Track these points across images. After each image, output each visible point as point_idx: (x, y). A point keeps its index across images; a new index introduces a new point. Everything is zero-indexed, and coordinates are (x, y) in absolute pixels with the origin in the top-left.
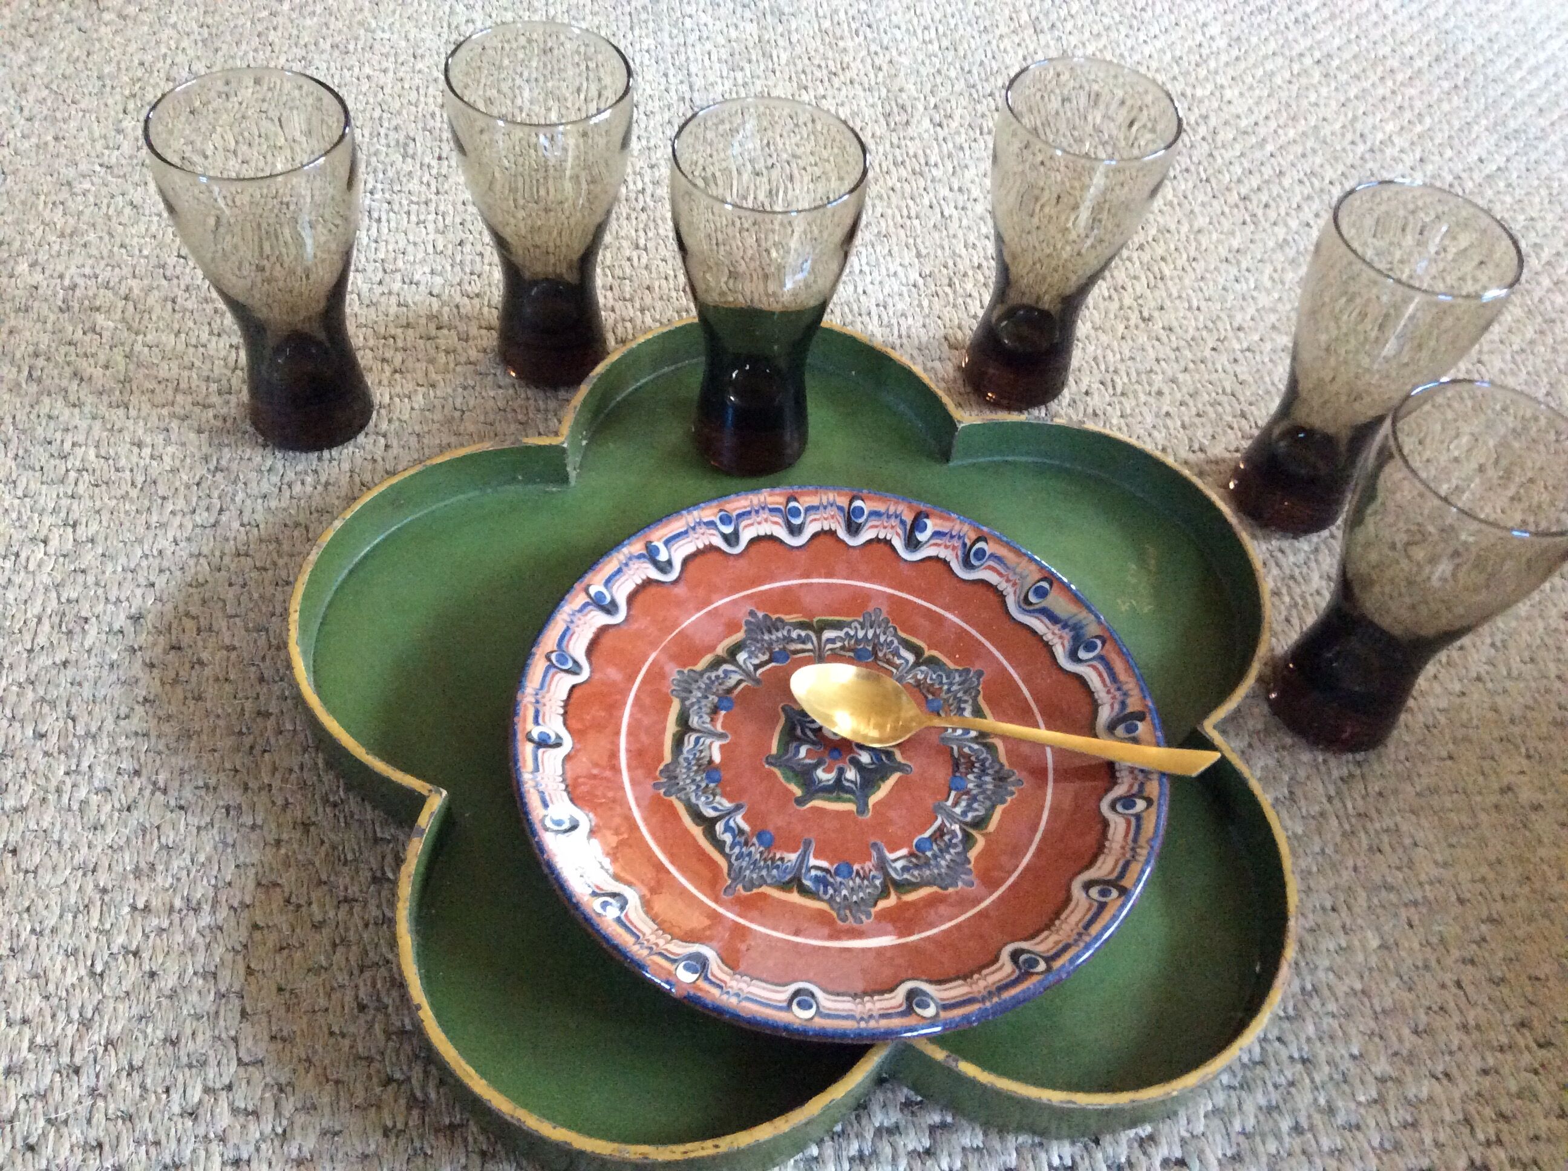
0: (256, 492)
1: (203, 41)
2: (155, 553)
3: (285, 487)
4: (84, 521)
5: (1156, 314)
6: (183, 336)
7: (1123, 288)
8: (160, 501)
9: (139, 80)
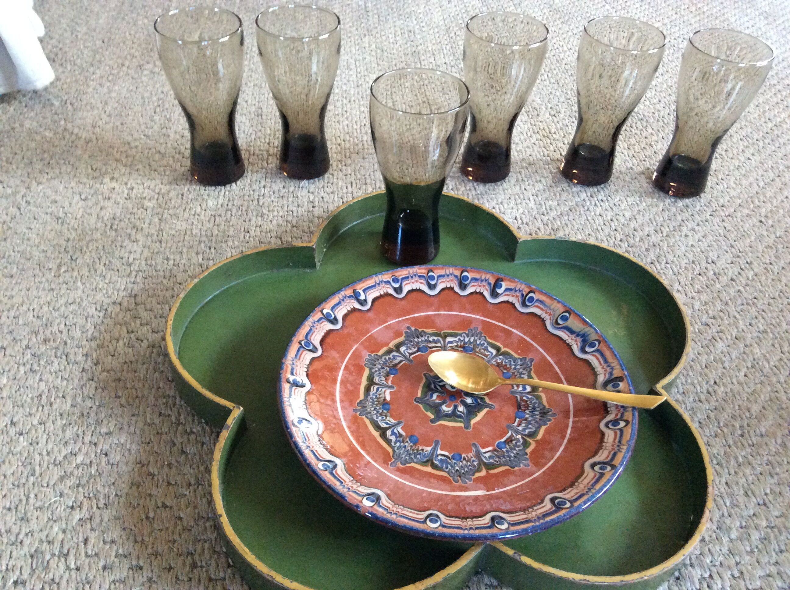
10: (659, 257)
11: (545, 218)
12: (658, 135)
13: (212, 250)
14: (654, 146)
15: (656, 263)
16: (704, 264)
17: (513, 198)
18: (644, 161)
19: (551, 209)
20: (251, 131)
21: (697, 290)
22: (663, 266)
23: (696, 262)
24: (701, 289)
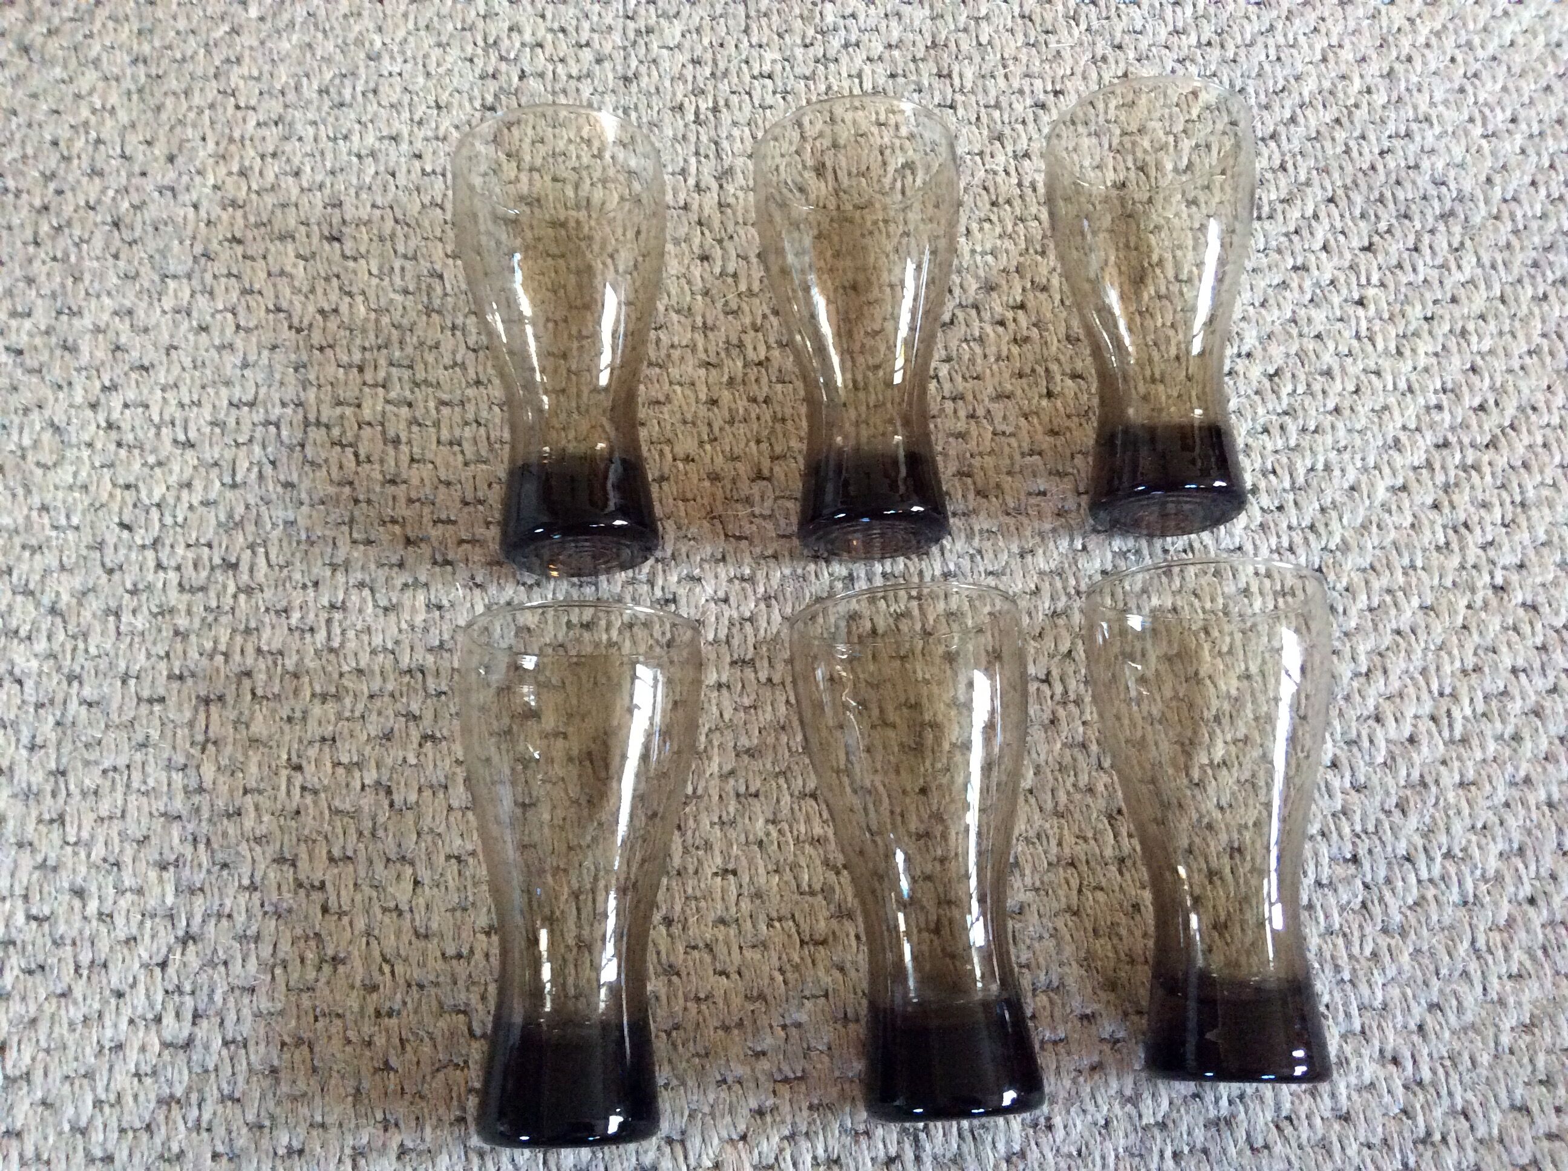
0: (240, 983)
1: (140, 91)
2: (112, 1098)
3: (278, 971)
4: (15, 1039)
5: (1515, 578)
6: (132, 682)
7: (1466, 525)
8: (113, 1001)
9: (53, 175)
10: (1428, 833)
12: (1489, 287)
13: (202, 847)
14: (1474, 339)
15: (1421, 860)
16: (1548, 861)
17: (1046, 587)
18: (1439, 407)
20: (311, 309)
21: (1514, 969)
22: (1437, 871)
23: (1529, 853)
24: (1528, 964)
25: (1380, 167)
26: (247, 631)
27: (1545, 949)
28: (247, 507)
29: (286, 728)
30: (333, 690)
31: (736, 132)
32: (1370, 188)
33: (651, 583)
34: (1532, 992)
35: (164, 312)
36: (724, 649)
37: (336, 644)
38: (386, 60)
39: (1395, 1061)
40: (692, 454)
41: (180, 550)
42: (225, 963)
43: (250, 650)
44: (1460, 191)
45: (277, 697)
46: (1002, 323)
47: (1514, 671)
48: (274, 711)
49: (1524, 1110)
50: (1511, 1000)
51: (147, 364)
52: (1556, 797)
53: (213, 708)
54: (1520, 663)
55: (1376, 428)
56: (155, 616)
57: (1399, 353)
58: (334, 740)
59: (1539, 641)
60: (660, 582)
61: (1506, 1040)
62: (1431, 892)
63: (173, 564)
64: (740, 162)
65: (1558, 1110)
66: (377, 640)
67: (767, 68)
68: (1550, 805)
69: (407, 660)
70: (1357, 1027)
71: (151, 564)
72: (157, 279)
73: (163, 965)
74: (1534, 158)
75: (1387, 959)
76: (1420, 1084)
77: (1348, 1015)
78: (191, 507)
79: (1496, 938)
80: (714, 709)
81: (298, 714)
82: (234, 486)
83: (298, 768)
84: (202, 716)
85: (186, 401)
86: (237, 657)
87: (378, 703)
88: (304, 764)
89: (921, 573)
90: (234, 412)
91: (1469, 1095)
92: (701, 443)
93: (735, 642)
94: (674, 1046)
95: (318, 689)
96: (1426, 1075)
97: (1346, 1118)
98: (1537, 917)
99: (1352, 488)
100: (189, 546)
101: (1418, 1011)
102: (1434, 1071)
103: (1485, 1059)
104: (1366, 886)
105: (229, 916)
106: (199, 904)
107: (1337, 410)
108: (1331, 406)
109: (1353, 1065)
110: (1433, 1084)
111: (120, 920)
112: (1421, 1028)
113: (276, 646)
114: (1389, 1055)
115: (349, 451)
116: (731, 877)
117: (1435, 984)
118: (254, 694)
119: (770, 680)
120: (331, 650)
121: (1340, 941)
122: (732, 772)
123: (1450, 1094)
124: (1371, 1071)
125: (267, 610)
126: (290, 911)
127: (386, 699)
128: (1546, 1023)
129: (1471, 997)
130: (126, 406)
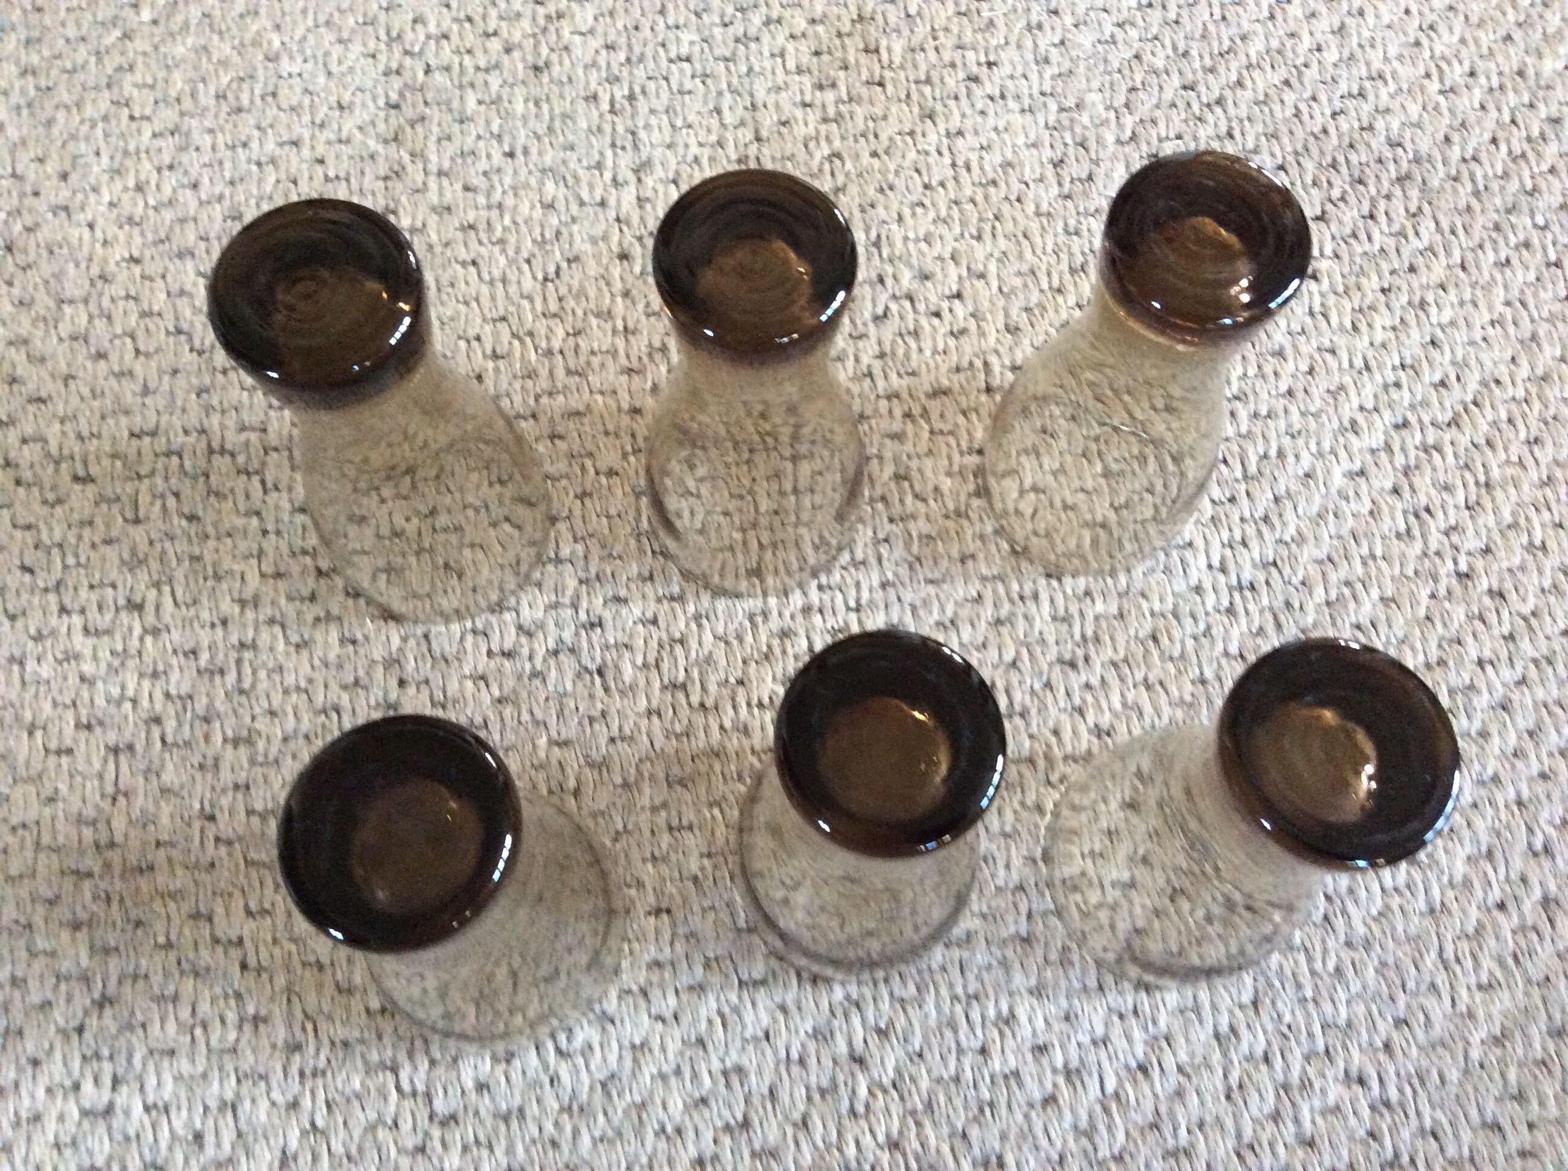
0: (159, 1046)
1: (29, 105)
3: (198, 1032)
5: (1479, 564)
6: (39, 734)
7: (1428, 510)
8: (29, 1070)
11: (1076, 681)
12: (1448, 253)
13: (115, 905)
14: (1433, 310)
16: (1518, 864)
17: (988, 593)
18: (1397, 385)
19: (1097, 640)
21: (1484, 980)
23: (1498, 855)
24: (1499, 974)
25: (1332, 131)
26: (155, 675)
27: (1515, 957)
28: (151, 543)
29: (198, 776)
30: (245, 733)
31: (653, 121)
32: (1322, 153)
33: (575, 607)
34: (1503, 1002)
35: (61, 340)
36: (654, 674)
37: (246, 685)
38: (285, 60)
39: (1361, 1081)
40: (616, 467)
41: (84, 593)
42: (144, 1026)
43: (158, 695)
44: (1416, 152)
45: (187, 744)
46: (937, 315)
47: (1480, 663)
48: (184, 759)
49: (1496, 1127)
50: (1481, 1014)
51: (44, 394)
52: (1526, 794)
53: (122, 758)
54: (1487, 654)
55: (1331, 410)
56: (60, 663)
57: (1355, 328)
58: (248, 787)
59: (1506, 630)
60: (584, 604)
61: (1475, 1054)
62: (1395, 902)
63: (77, 607)
64: (658, 153)
65: (1531, 1126)
66: (290, 680)
67: (684, 51)
68: (1520, 803)
69: (321, 698)
70: (1321, 1047)
71: (54, 608)
72: (52, 304)
73: (80, 1030)
74: (1493, 114)
75: (1350, 974)
76: (1387, 1104)
77: (1311, 1035)
78: (94, 546)
79: (1465, 946)
80: (645, 738)
81: (210, 762)
82: (137, 521)
83: (212, 818)
84: (111, 766)
85: (85, 433)
86: (145, 703)
87: (292, 745)
88: (218, 815)
89: (858, 585)
90: (135, 442)
91: (1439, 1115)
92: (625, 456)
93: (665, 666)
94: (608, 1095)
95: (230, 733)
96: (1393, 1094)
97: (1311, 1144)
98: (1507, 923)
99: (1307, 475)
100: (92, 587)
101: (1384, 1027)
102: (1401, 1091)
103: (1454, 1075)
104: (1328, 898)
105: (146, 976)
106: (114, 965)
107: (1290, 393)
108: (1283, 388)
109: (1317, 1086)
110: (1402, 1105)
111: (33, 984)
112: (1387, 1047)
113: (185, 689)
114: (1354, 1074)
115: (256, 479)
116: (665, 917)
117: (1402, 999)
118: (163, 741)
119: (702, 705)
120: (242, 692)
121: (1302, 958)
122: (665, 805)
123: (1418, 1113)
124: (1335, 1092)
125: (175, 651)
126: (208, 969)
127: (301, 741)
128: (1518, 1035)
129: (1439, 1010)
130: (24, 441)
